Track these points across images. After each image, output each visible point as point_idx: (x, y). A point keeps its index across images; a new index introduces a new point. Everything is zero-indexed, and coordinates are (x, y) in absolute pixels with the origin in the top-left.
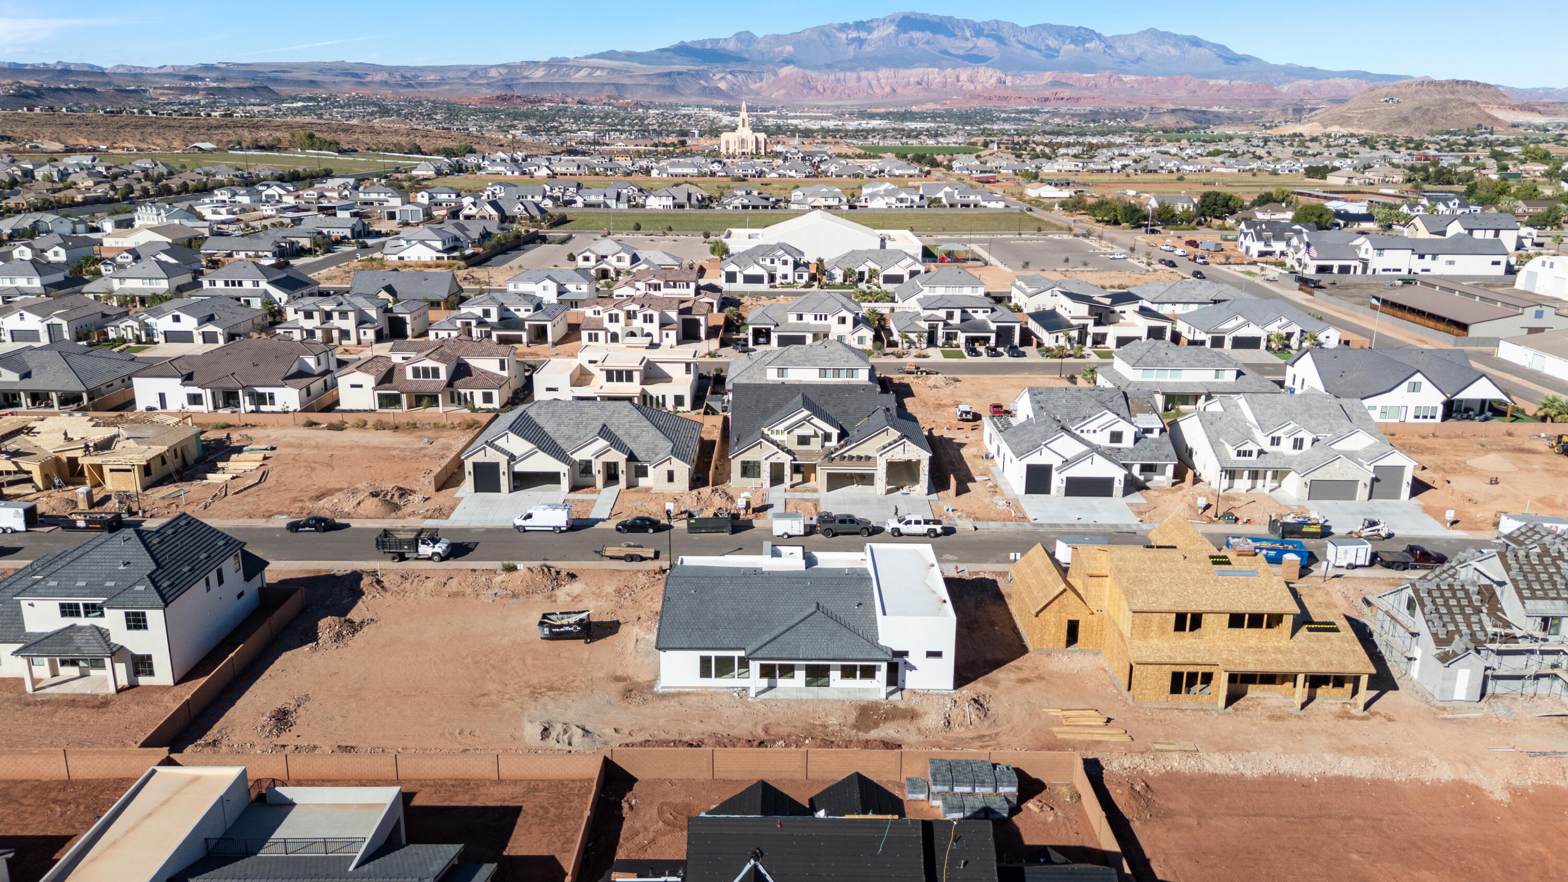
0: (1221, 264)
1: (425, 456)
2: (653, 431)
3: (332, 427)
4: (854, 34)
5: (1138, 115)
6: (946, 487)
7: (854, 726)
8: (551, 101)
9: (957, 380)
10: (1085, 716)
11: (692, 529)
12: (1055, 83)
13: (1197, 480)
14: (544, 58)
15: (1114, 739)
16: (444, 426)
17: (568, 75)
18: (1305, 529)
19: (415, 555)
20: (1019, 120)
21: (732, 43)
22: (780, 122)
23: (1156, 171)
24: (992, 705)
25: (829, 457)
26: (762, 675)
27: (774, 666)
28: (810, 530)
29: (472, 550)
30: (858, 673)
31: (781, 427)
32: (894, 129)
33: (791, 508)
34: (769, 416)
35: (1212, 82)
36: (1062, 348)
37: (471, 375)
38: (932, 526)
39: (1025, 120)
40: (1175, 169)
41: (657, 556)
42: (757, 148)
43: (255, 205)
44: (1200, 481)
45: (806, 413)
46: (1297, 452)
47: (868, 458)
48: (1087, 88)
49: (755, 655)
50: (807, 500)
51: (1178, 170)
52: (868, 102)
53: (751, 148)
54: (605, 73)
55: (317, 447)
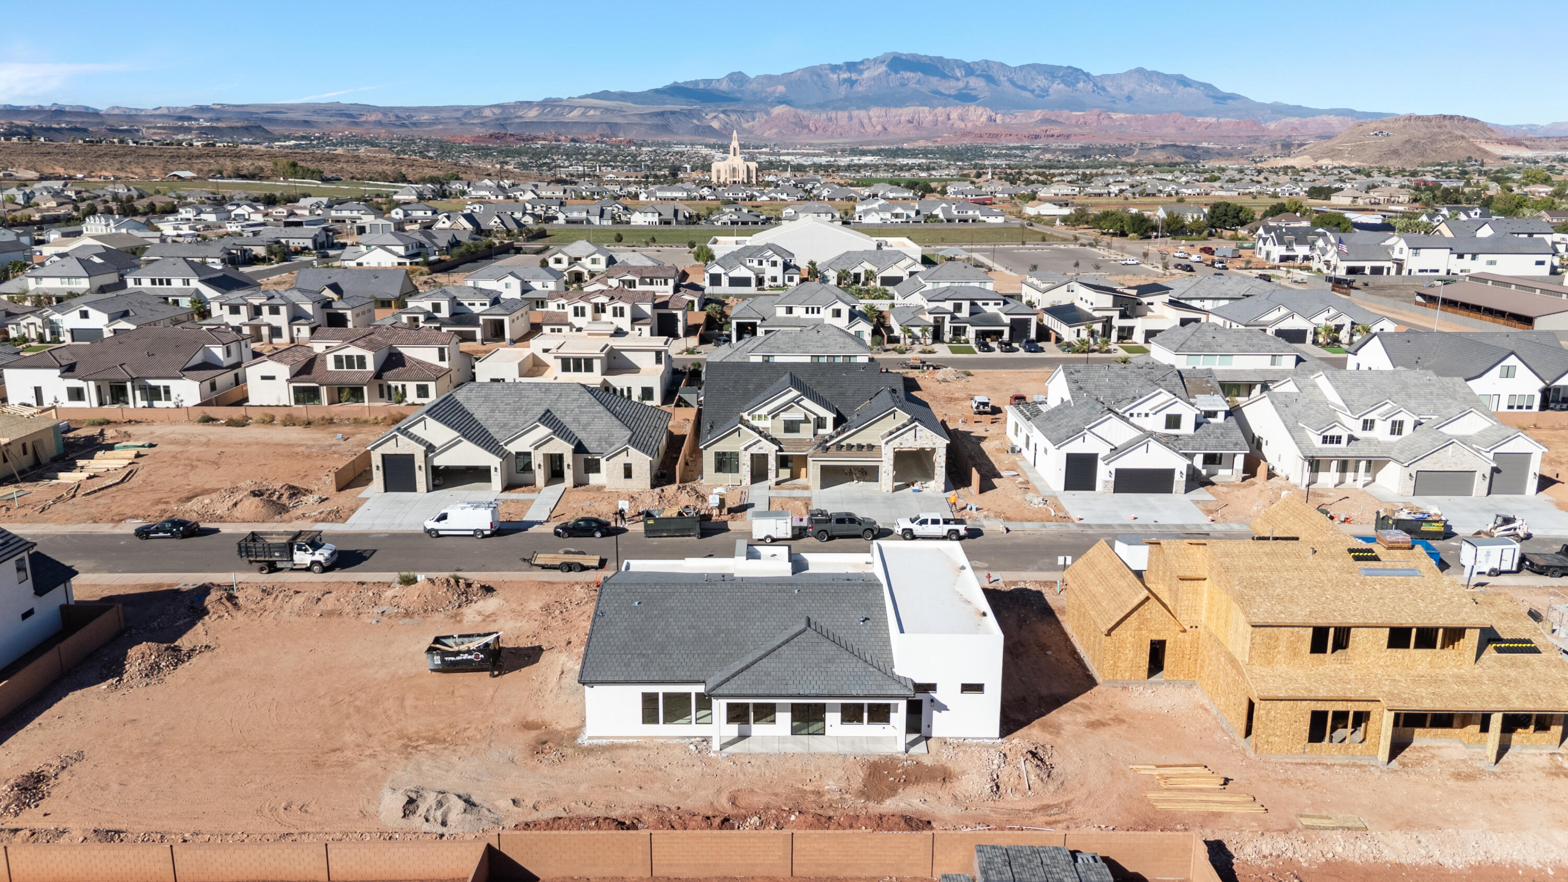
0: (1241, 269)
1: (335, 453)
2: (607, 418)
3: (231, 423)
4: (845, 75)
5: (1128, 151)
6: (967, 483)
7: (863, 794)
8: (544, 139)
9: (969, 375)
10: (1192, 776)
11: (650, 532)
12: (1046, 121)
13: (1271, 475)
14: (539, 98)
15: (1240, 810)
16: (366, 422)
17: (562, 115)
18: (1425, 528)
19: (289, 565)
20: (1010, 156)
21: (725, 83)
22: (773, 158)
23: (1154, 195)
24: (1055, 760)
25: (823, 446)
26: (730, 720)
27: (747, 705)
28: (799, 533)
29: (366, 559)
30: (866, 715)
31: (764, 411)
32: (886, 165)
33: (775, 507)
34: (749, 400)
35: (1200, 120)
36: (1083, 342)
37: (404, 365)
38: (953, 527)
39: (1016, 156)
40: (1173, 193)
41: (602, 564)
42: (749, 177)
43: (221, 223)
44: (1274, 475)
45: (795, 393)
46: (1396, 438)
47: (871, 447)
48: (1077, 125)
49: (719, 691)
50: (796, 499)
51: (1177, 193)
52: (859, 140)
53: (742, 176)
54: (598, 113)
55: (207, 444)
